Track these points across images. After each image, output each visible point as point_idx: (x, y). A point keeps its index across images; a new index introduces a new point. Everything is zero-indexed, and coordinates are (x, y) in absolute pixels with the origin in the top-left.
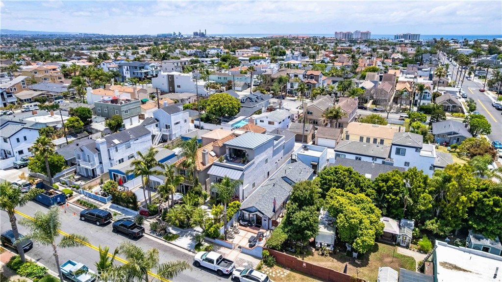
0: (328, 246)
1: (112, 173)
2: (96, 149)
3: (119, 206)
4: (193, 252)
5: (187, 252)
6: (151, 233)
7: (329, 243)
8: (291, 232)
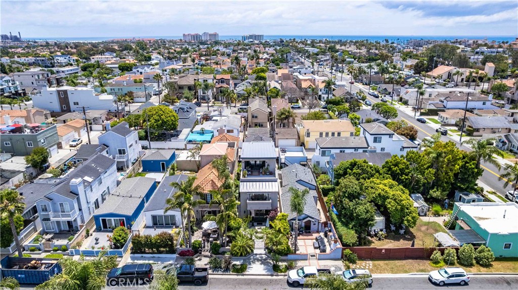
0: (381, 230)
1: (101, 218)
2: (71, 192)
3: (144, 255)
4: (276, 275)
5: (269, 277)
6: (213, 272)
7: (381, 228)
8: (355, 227)
